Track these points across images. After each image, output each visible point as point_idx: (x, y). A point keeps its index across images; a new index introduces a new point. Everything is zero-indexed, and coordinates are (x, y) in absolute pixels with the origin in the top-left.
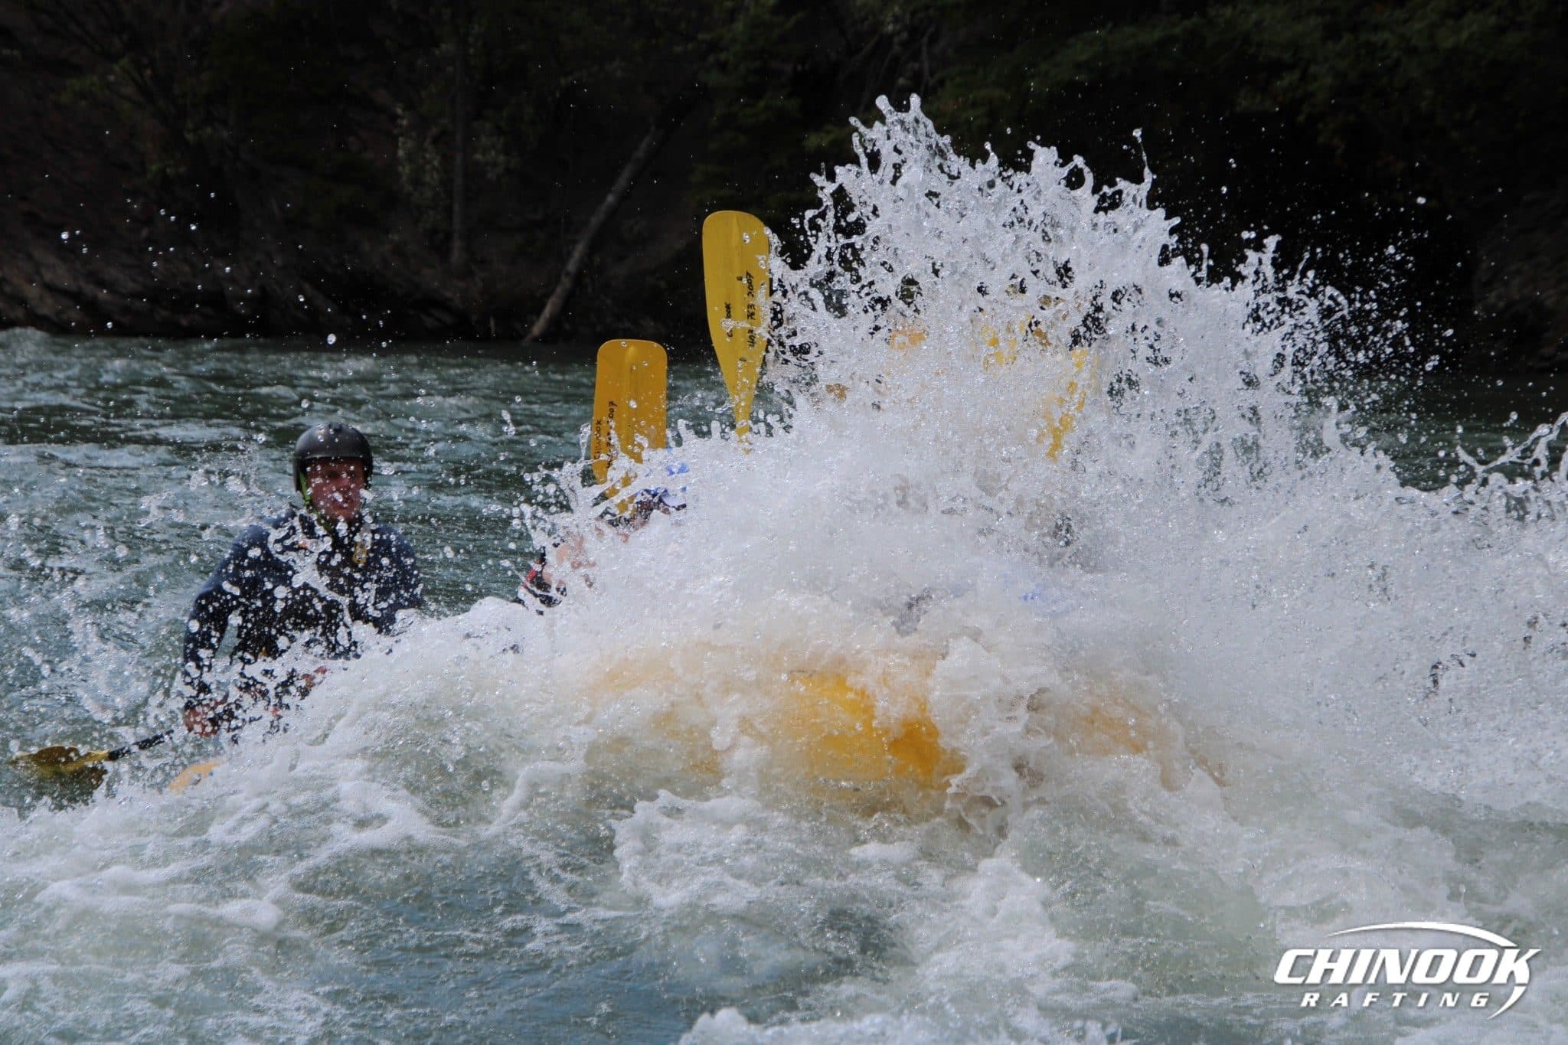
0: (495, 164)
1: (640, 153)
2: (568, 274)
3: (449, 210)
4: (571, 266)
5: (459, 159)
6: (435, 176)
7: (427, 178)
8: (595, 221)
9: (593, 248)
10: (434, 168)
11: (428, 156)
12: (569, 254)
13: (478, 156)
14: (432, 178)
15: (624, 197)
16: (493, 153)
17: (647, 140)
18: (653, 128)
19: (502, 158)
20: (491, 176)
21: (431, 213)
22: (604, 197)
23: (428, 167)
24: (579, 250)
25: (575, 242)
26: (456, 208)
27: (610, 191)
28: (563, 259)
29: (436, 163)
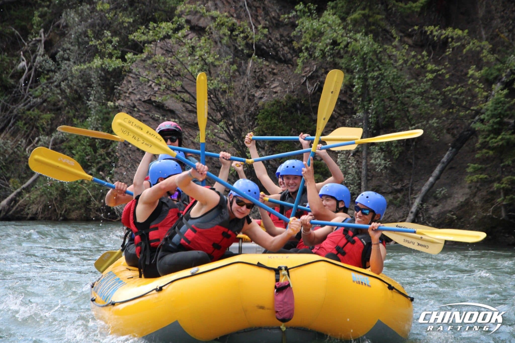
0: (380, 165)
1: (445, 159)
2: (412, 212)
3: (360, 184)
4: (414, 209)
5: (364, 162)
6: (354, 170)
7: (350, 171)
8: (424, 189)
9: (424, 200)
10: (353, 167)
11: (350, 161)
12: (412, 203)
13: (372, 161)
14: (352, 171)
15: (437, 178)
16: (379, 160)
17: (448, 153)
18: (450, 148)
19: (383, 162)
20: (378, 170)
21: (352, 186)
22: (428, 179)
23: (350, 166)
24: (417, 202)
25: (415, 198)
26: (363, 184)
27: (431, 176)
28: (409, 205)
29: (354, 164)
